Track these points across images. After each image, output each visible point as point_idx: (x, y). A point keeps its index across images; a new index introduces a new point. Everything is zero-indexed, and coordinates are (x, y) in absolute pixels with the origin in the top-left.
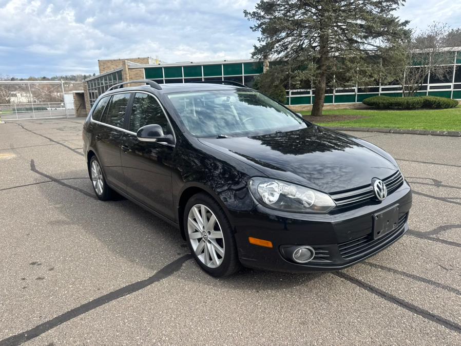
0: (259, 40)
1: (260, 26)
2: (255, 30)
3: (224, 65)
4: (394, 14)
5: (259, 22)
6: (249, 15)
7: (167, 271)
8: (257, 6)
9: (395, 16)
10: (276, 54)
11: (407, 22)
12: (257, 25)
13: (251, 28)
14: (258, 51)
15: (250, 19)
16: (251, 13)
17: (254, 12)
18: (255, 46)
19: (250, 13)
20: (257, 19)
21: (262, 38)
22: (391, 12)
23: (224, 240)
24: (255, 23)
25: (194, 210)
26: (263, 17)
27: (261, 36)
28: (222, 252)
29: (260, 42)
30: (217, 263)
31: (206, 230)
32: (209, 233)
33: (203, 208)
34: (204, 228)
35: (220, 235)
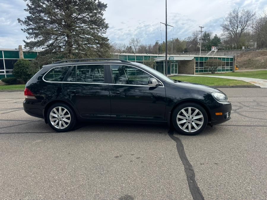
0: (27, 38)
1: (28, 29)
2: (25, 32)
4: (104, 36)
5: (28, 28)
6: (21, 22)
8: (26, 17)
12: (26, 29)
13: (22, 30)
14: (27, 44)
15: (23, 25)
16: (23, 21)
17: (25, 21)
18: (25, 42)
19: (22, 21)
20: (27, 26)
21: (29, 37)
22: (103, 34)
23: (203, 118)
24: (25, 27)
25: (183, 111)
26: (31, 24)
27: (28, 36)
28: (201, 123)
29: (28, 39)
30: (197, 128)
31: (191, 117)
32: (193, 118)
33: (190, 109)
34: (189, 117)
35: (201, 116)
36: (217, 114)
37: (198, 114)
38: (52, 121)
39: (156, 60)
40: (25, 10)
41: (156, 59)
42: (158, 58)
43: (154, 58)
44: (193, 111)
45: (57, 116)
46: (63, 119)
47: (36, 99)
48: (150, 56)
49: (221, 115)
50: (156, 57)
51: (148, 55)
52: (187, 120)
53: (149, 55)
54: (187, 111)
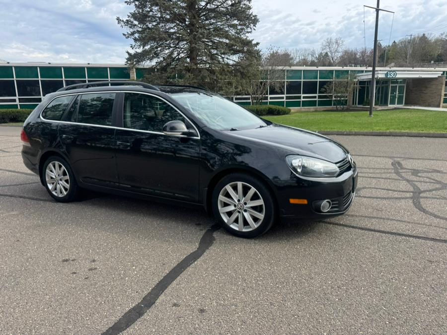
0: (131, 47)
1: (133, 34)
2: (128, 37)
3: (88, 68)
4: (250, 37)
5: (132, 31)
6: (122, 22)
7: (206, 243)
8: (129, 15)
9: (250, 38)
10: (149, 61)
11: (258, 44)
12: (130, 33)
13: (124, 35)
14: (131, 57)
15: (124, 27)
16: (125, 21)
17: (127, 20)
18: (128, 52)
19: (123, 21)
20: (130, 27)
21: (135, 46)
22: (247, 35)
23: (264, 205)
24: (128, 30)
25: (228, 188)
26: (135, 25)
27: (133, 43)
28: (261, 216)
29: (133, 49)
30: (254, 226)
31: (242, 202)
32: (245, 204)
33: (240, 184)
34: (239, 201)
35: (260, 202)
36: (292, 201)
37: (255, 197)
38: (50, 183)
39: (359, 78)
40: (126, 2)
41: (359, 76)
42: (364, 74)
43: (356, 75)
44: (246, 190)
45: (54, 177)
46: (61, 182)
47: (30, 146)
48: (347, 71)
49: (305, 204)
50: (362, 71)
51: (343, 69)
52: (235, 206)
53: (345, 68)
54: (235, 188)
